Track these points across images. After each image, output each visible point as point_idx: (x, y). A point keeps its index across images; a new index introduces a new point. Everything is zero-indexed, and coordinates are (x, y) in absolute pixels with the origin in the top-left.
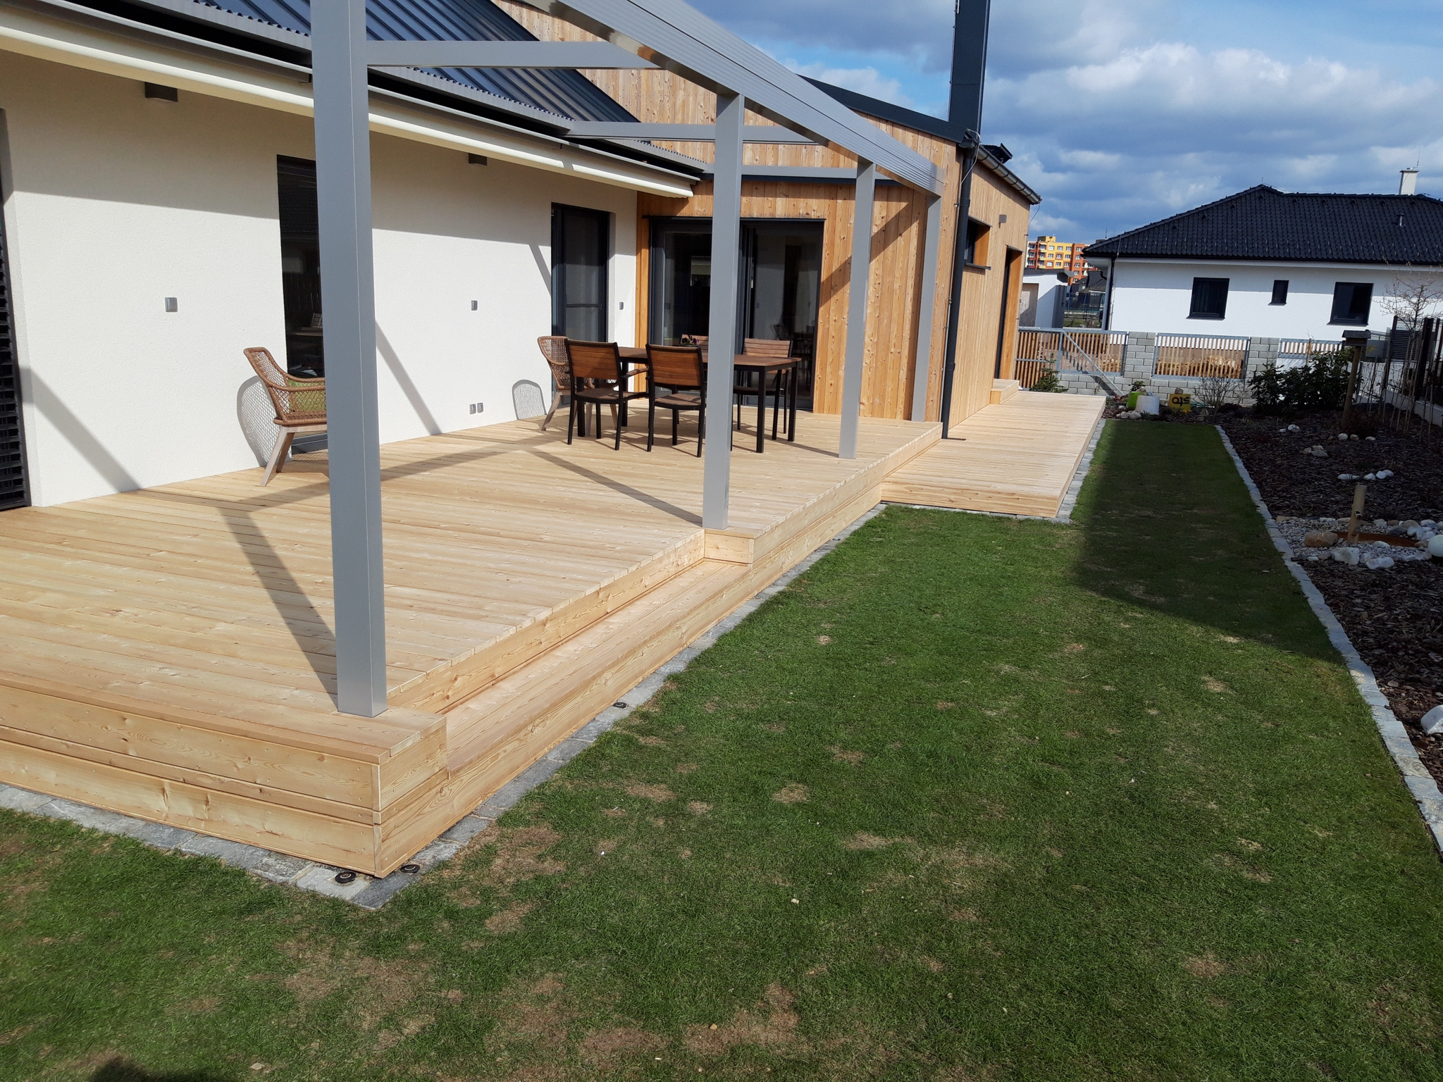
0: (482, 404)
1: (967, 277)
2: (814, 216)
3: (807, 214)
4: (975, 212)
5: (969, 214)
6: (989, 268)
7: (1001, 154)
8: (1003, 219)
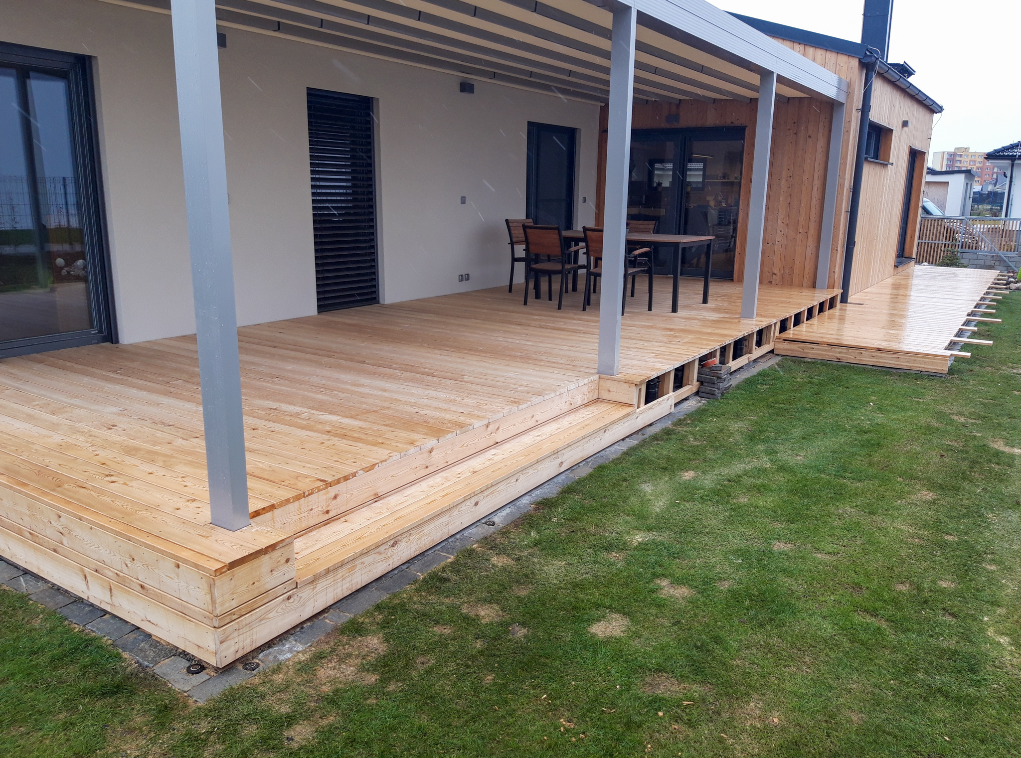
0: (468, 275)
1: (868, 170)
2: (737, 123)
3: (732, 123)
4: (875, 116)
5: (870, 117)
6: (892, 164)
7: (905, 70)
8: (905, 124)
